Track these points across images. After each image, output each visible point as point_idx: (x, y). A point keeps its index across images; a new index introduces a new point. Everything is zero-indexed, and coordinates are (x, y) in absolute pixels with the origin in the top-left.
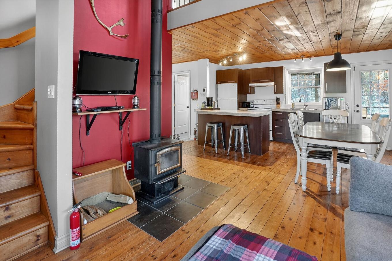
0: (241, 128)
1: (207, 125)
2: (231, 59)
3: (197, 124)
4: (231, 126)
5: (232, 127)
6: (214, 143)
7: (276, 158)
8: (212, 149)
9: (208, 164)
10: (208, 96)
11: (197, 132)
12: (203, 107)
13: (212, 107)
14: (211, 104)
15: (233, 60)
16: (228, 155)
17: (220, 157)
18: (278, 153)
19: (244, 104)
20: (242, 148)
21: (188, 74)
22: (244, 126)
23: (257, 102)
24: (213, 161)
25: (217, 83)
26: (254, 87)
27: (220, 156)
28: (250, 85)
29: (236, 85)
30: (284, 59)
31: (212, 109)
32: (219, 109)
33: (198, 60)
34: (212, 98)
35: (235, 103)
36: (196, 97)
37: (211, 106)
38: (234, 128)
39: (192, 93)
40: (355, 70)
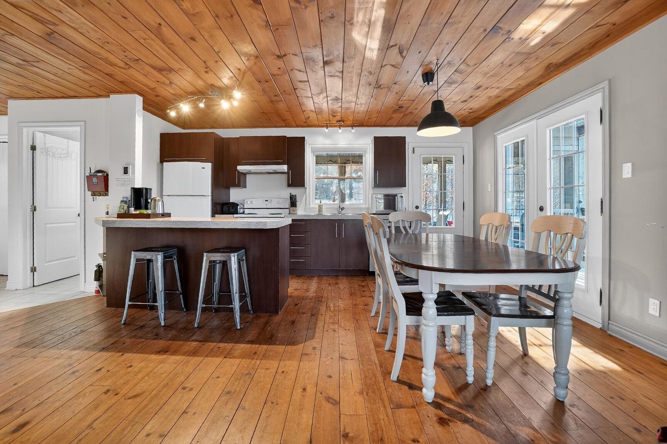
0: (233, 258)
1: (134, 256)
2: (201, 102)
3: (104, 254)
4: (205, 254)
5: (206, 258)
6: (155, 300)
7: (312, 315)
8: (148, 313)
9: (137, 374)
10: (138, 185)
11: (104, 274)
12: (122, 211)
13: (149, 212)
14: (147, 202)
15: (207, 106)
16: (196, 325)
17: (174, 339)
18: (309, 301)
19: (223, 207)
20: (237, 304)
21: (78, 129)
22: (239, 252)
23: (252, 202)
24: (153, 357)
25: (162, 161)
26: (244, 174)
27: (174, 332)
28: (240, 168)
29: (208, 166)
30: (307, 124)
31: (148, 216)
32: (169, 215)
33: (109, 96)
34: (148, 190)
35: (207, 204)
36: (101, 187)
37: (147, 208)
38: (213, 259)
39: (89, 178)
40: (414, 153)
